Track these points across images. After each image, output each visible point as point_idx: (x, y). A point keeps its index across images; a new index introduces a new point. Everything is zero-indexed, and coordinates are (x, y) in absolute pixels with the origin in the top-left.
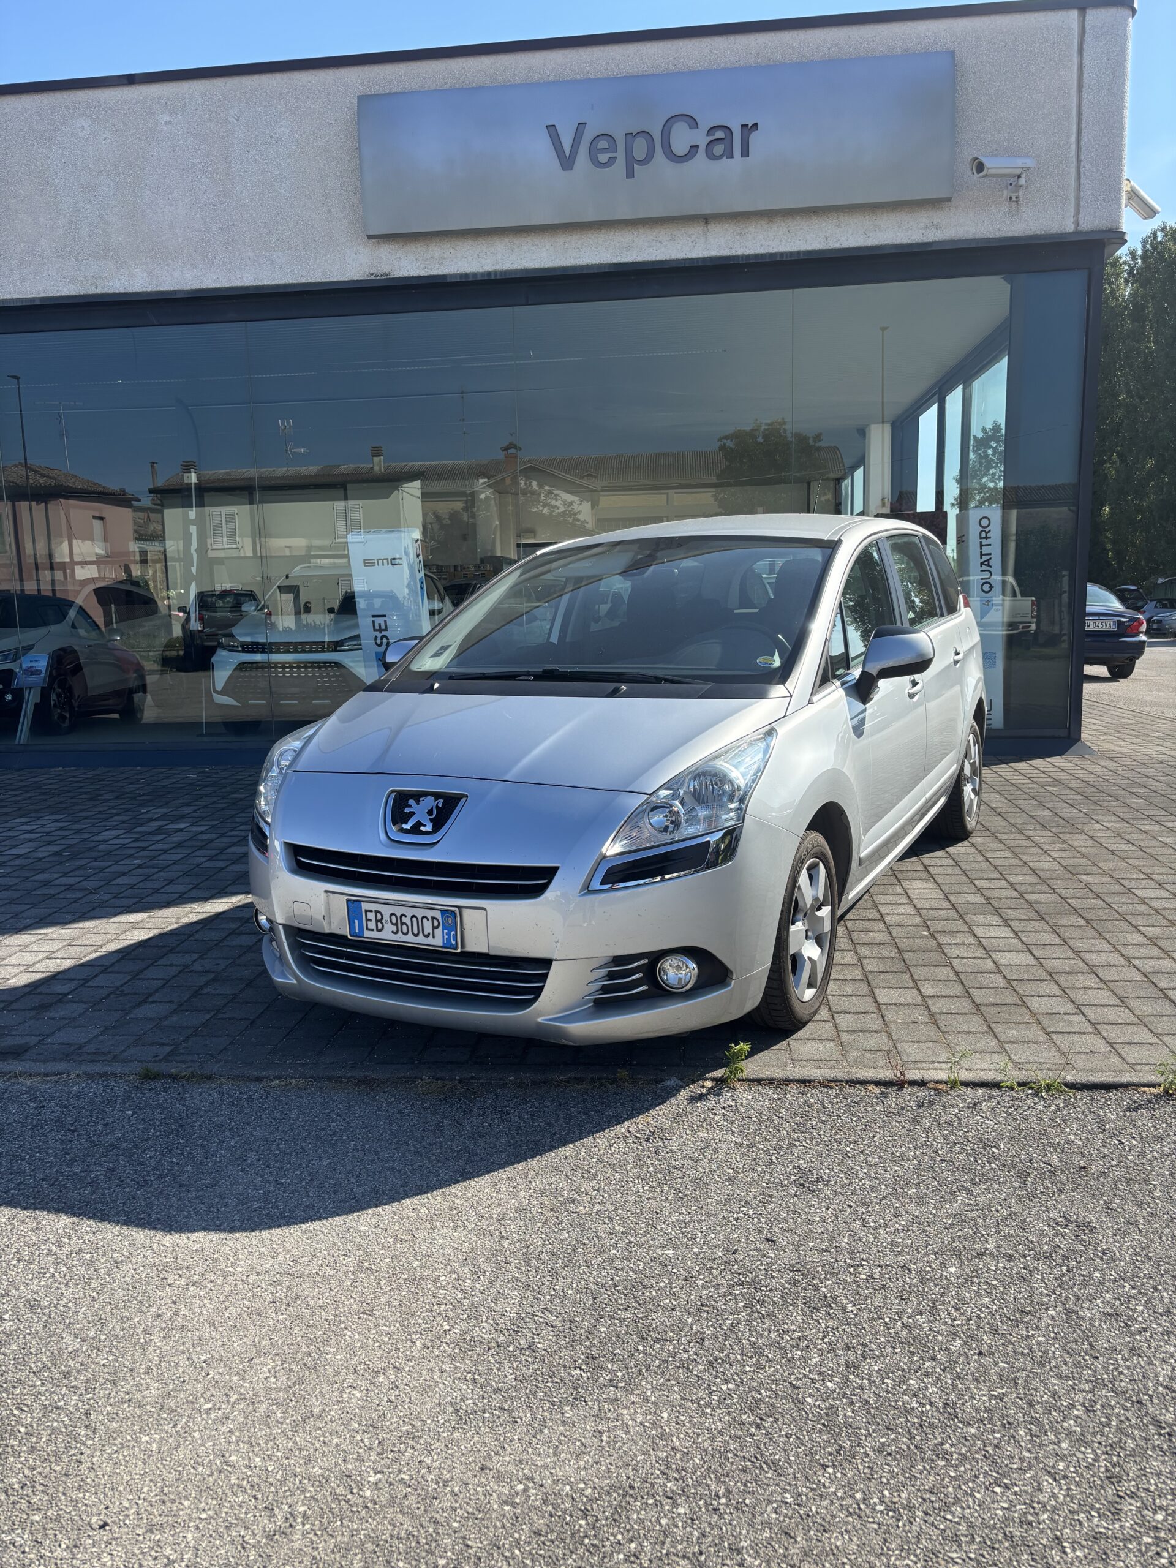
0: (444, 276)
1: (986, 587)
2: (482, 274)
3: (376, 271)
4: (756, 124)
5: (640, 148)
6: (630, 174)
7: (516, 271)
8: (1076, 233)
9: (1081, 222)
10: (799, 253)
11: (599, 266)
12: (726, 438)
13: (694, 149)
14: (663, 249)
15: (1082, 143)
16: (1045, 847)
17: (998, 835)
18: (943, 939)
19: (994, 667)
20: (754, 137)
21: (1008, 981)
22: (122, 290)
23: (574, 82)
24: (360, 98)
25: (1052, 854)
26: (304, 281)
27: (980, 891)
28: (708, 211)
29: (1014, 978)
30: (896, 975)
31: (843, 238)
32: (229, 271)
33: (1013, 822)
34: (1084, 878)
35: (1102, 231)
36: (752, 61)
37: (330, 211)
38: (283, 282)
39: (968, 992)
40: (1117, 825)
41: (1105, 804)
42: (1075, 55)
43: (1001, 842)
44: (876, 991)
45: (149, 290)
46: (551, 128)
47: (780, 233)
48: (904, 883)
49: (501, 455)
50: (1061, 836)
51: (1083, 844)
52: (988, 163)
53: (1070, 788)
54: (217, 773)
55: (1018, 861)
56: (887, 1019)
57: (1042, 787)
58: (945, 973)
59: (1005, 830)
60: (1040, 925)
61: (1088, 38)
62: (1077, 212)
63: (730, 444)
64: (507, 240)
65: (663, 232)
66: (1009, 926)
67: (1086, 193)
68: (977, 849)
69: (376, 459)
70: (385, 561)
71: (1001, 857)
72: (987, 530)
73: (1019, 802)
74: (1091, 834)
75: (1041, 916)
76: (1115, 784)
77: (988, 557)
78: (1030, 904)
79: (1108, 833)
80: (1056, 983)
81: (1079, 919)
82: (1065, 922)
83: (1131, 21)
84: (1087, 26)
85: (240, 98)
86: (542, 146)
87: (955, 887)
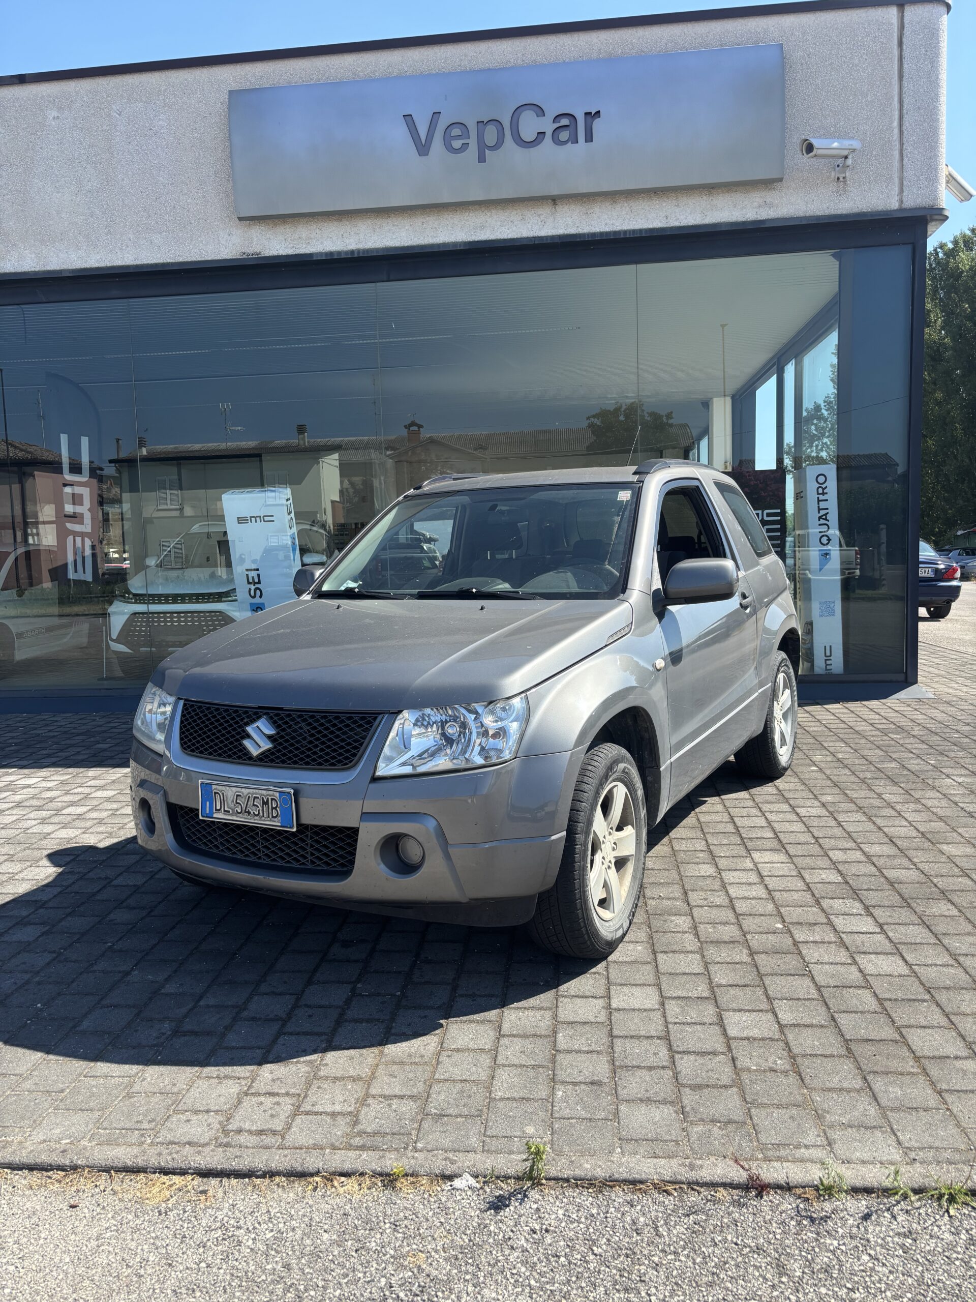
0: (311, 255)
1: (824, 540)
2: (346, 252)
3: (247, 251)
4: (598, 112)
5: (491, 134)
6: (482, 159)
7: (377, 250)
8: (901, 210)
9: (905, 200)
10: (641, 230)
11: (455, 244)
12: (594, 416)
13: (541, 136)
14: (514, 228)
15: (904, 128)
16: (898, 807)
17: (848, 792)
18: (801, 935)
19: (833, 615)
20: (597, 124)
21: (880, 1001)
22: (12, 270)
23: (430, 75)
24: (231, 93)
25: (907, 816)
26: (181, 260)
27: (835, 865)
28: (555, 192)
29: (886, 996)
30: (748, 990)
31: (682, 217)
32: (111, 251)
33: (861, 776)
34: (945, 848)
35: (925, 208)
36: (595, 56)
37: (204, 196)
38: (161, 261)
39: (833, 1019)
40: (968, 780)
41: (952, 754)
42: (896, 47)
43: (852, 801)
44: (726, 1015)
45: (37, 269)
46: (408, 117)
47: (624, 213)
48: (756, 856)
49: (405, 432)
50: (912, 793)
51: (937, 804)
52: (816, 143)
53: (914, 736)
54: (94, 720)
55: (872, 826)
56: (738, 1064)
57: (886, 735)
58: (804, 987)
59: (854, 787)
60: (905, 915)
61: (907, 31)
62: (901, 191)
63: (597, 422)
64: (369, 222)
65: (514, 213)
66: (872, 915)
67: (909, 173)
68: (828, 811)
69: (301, 436)
70: (258, 519)
71: (854, 821)
72: (824, 486)
73: (866, 752)
74: (944, 790)
75: (906, 903)
76: (957, 731)
77: (824, 512)
78: (892, 884)
79: (961, 791)
80: (938, 1005)
81: (950, 906)
82: (935, 911)
83: (945, 18)
84: (906, 21)
85: (122, 95)
86: (401, 132)
87: (808, 860)
